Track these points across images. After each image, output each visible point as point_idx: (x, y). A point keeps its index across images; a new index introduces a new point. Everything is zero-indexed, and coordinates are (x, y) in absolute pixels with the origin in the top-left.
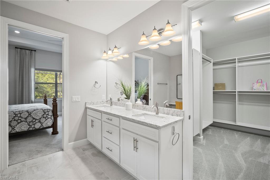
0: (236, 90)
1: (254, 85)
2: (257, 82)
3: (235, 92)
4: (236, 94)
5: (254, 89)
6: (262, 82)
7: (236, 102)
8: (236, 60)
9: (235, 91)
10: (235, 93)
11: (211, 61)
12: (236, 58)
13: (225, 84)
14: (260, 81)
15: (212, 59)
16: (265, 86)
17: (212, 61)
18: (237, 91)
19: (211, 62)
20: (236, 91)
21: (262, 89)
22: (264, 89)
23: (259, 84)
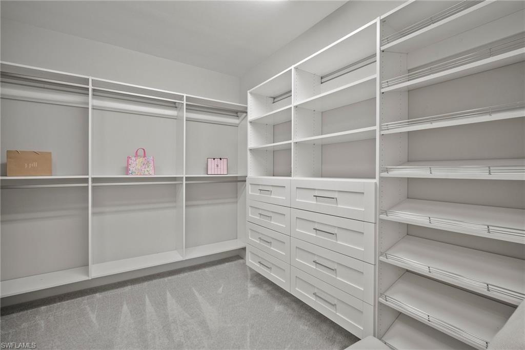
0: (88, 175)
1: (130, 161)
2: (136, 155)
3: (86, 180)
4: (88, 187)
6: (145, 156)
7: (87, 208)
8: (88, 85)
9: (86, 177)
10: (86, 185)
13: (50, 153)
14: (141, 152)
18: (90, 177)
21: (146, 173)
22: (151, 172)
23: (140, 160)
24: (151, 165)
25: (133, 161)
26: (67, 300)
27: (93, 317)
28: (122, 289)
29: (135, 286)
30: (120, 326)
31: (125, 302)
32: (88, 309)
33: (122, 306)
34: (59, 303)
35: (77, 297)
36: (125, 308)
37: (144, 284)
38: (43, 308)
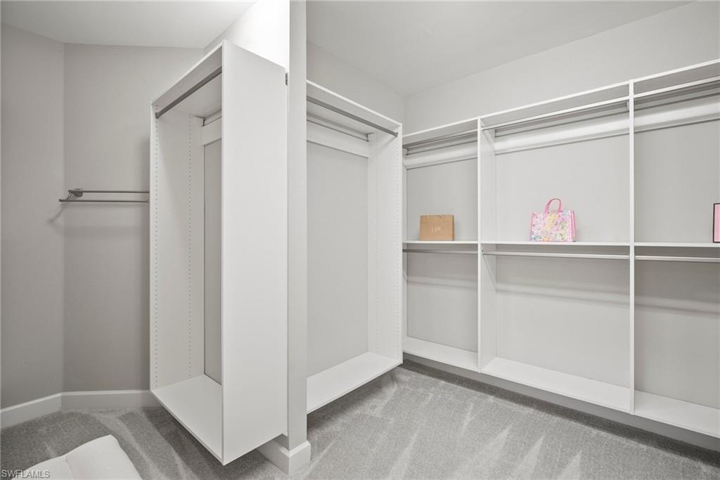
0: (477, 240)
1: (535, 219)
2: (547, 211)
3: (475, 247)
5: (533, 236)
6: (560, 211)
8: (477, 128)
9: (476, 242)
10: (475, 252)
11: (395, 131)
12: (479, 118)
13: (452, 216)
14: (555, 205)
15: (401, 124)
16: (569, 224)
17: (400, 130)
18: (479, 243)
19: (396, 135)
20: (477, 245)
21: (559, 238)
22: (566, 237)
23: (551, 218)
24: (567, 225)
25: (539, 220)
26: (464, 386)
27: (468, 419)
28: (522, 407)
29: (540, 413)
30: (480, 453)
31: (510, 426)
32: (471, 408)
33: (504, 428)
34: (455, 386)
35: (472, 389)
36: (505, 433)
37: (554, 417)
38: (443, 382)
